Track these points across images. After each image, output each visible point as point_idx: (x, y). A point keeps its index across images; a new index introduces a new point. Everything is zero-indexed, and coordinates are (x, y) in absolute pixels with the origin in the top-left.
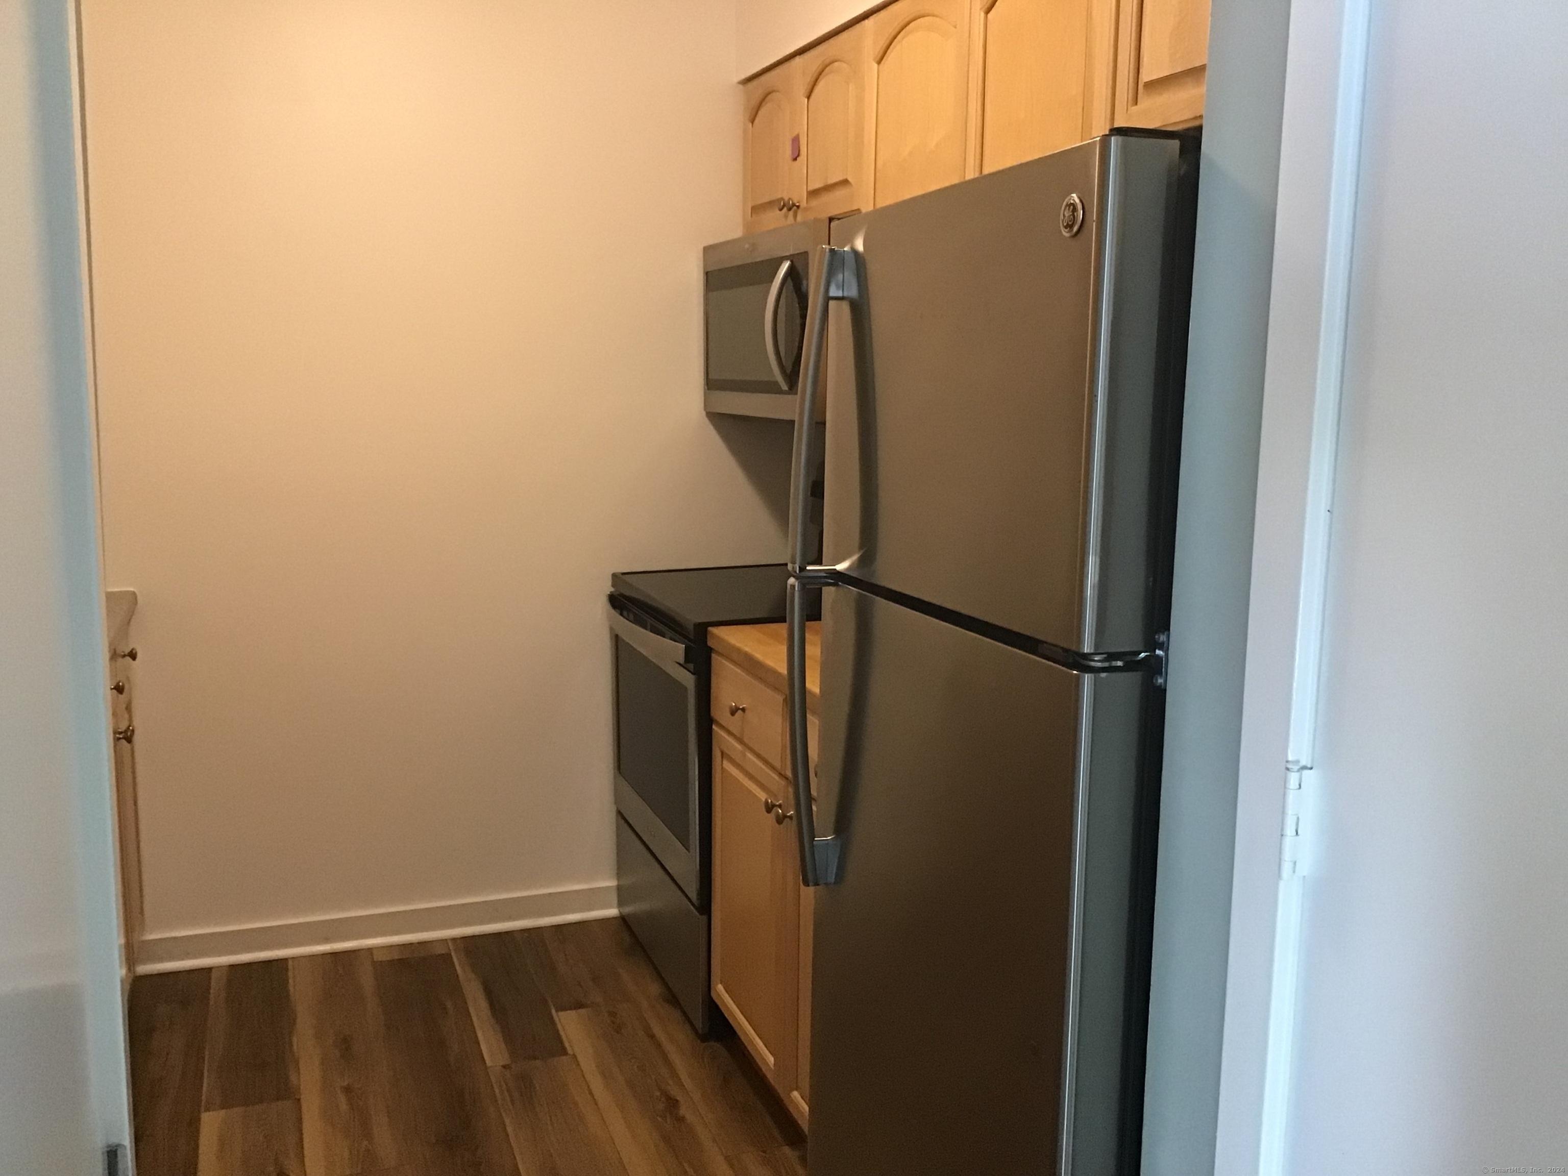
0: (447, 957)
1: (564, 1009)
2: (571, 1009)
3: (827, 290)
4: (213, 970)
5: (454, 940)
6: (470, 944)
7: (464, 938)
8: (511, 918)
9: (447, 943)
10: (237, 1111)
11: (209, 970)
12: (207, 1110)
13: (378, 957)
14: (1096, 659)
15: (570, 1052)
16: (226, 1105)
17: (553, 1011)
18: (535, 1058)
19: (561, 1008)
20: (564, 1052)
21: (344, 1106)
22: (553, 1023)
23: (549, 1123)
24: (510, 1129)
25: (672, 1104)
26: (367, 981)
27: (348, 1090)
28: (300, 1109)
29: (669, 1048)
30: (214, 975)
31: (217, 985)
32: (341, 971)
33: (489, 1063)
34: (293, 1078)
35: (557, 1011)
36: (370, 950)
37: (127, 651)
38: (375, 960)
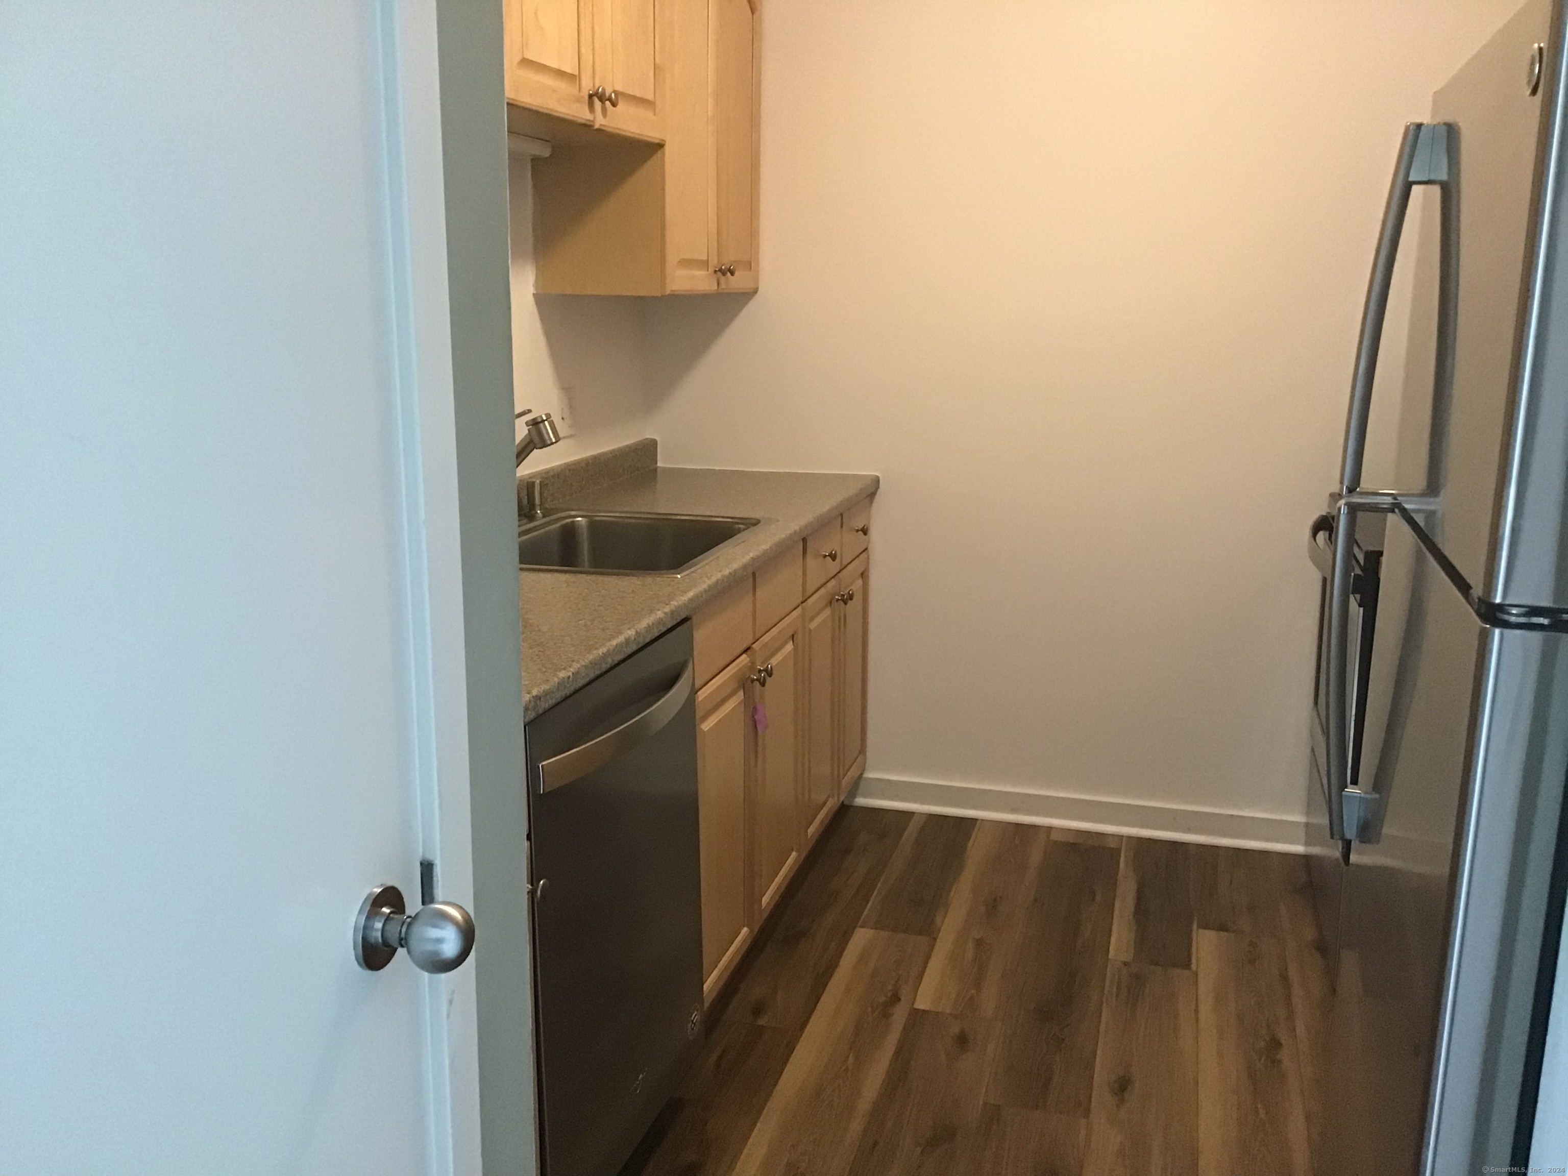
0: (1114, 854)
1: (1206, 927)
2: (1214, 929)
3: (1407, 174)
4: (916, 814)
5: (1130, 838)
6: (1144, 846)
7: (1140, 840)
8: (1189, 830)
9: (1122, 840)
10: (885, 934)
11: (909, 815)
12: (862, 927)
13: (1054, 836)
14: (1514, 612)
15: (1194, 966)
16: (878, 926)
17: (1195, 927)
18: (1156, 964)
19: (1205, 926)
20: (1188, 966)
21: (970, 955)
22: (1190, 939)
23: (1143, 1025)
24: (1104, 1018)
25: (1275, 1044)
26: (1036, 856)
27: (979, 943)
28: (933, 946)
29: (1297, 992)
30: (915, 818)
31: (912, 829)
32: (1017, 842)
33: (1111, 955)
34: (938, 920)
35: (1198, 926)
36: (1050, 829)
37: (861, 527)
38: (1051, 838)
